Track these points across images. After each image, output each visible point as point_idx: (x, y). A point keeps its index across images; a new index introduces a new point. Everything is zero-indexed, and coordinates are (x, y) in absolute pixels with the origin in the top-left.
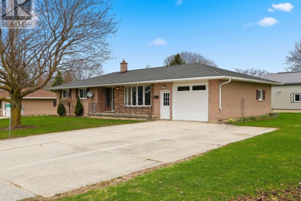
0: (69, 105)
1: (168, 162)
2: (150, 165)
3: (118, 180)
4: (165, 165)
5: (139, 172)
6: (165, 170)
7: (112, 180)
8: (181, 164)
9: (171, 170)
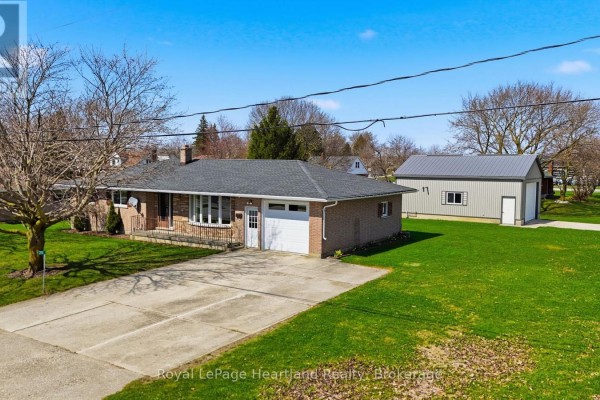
0: (96, 216)
1: (253, 332)
2: (233, 338)
3: (209, 358)
4: (250, 337)
5: (226, 347)
6: (249, 345)
7: (204, 358)
8: (264, 337)
9: (255, 344)
